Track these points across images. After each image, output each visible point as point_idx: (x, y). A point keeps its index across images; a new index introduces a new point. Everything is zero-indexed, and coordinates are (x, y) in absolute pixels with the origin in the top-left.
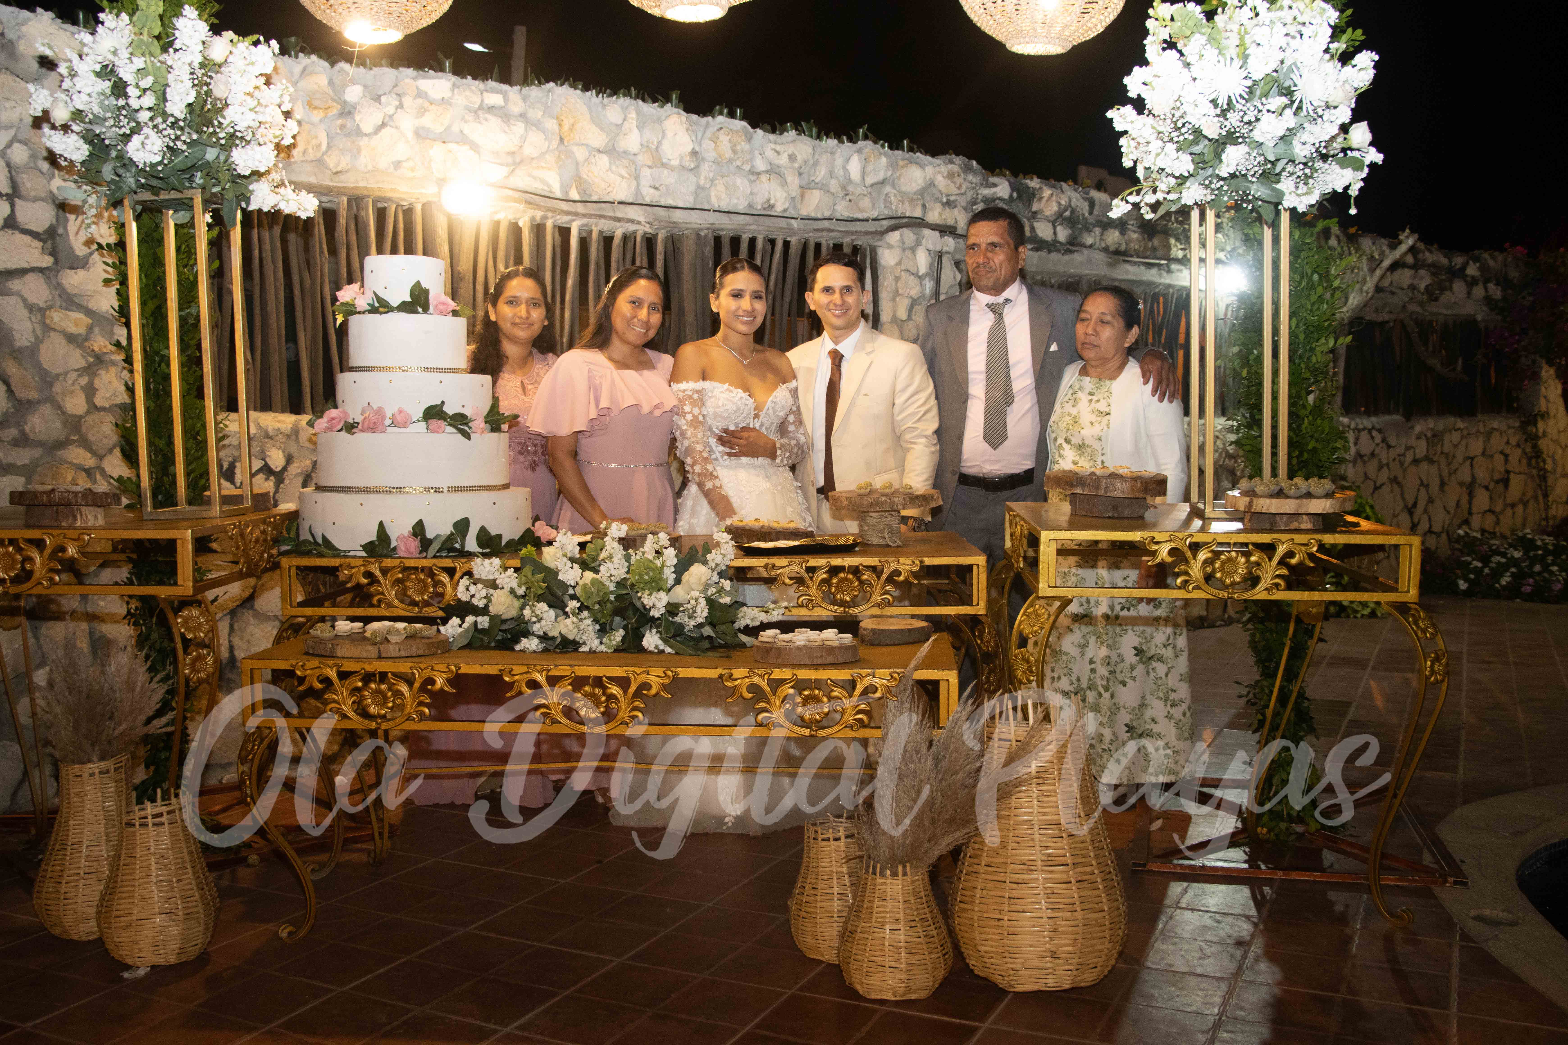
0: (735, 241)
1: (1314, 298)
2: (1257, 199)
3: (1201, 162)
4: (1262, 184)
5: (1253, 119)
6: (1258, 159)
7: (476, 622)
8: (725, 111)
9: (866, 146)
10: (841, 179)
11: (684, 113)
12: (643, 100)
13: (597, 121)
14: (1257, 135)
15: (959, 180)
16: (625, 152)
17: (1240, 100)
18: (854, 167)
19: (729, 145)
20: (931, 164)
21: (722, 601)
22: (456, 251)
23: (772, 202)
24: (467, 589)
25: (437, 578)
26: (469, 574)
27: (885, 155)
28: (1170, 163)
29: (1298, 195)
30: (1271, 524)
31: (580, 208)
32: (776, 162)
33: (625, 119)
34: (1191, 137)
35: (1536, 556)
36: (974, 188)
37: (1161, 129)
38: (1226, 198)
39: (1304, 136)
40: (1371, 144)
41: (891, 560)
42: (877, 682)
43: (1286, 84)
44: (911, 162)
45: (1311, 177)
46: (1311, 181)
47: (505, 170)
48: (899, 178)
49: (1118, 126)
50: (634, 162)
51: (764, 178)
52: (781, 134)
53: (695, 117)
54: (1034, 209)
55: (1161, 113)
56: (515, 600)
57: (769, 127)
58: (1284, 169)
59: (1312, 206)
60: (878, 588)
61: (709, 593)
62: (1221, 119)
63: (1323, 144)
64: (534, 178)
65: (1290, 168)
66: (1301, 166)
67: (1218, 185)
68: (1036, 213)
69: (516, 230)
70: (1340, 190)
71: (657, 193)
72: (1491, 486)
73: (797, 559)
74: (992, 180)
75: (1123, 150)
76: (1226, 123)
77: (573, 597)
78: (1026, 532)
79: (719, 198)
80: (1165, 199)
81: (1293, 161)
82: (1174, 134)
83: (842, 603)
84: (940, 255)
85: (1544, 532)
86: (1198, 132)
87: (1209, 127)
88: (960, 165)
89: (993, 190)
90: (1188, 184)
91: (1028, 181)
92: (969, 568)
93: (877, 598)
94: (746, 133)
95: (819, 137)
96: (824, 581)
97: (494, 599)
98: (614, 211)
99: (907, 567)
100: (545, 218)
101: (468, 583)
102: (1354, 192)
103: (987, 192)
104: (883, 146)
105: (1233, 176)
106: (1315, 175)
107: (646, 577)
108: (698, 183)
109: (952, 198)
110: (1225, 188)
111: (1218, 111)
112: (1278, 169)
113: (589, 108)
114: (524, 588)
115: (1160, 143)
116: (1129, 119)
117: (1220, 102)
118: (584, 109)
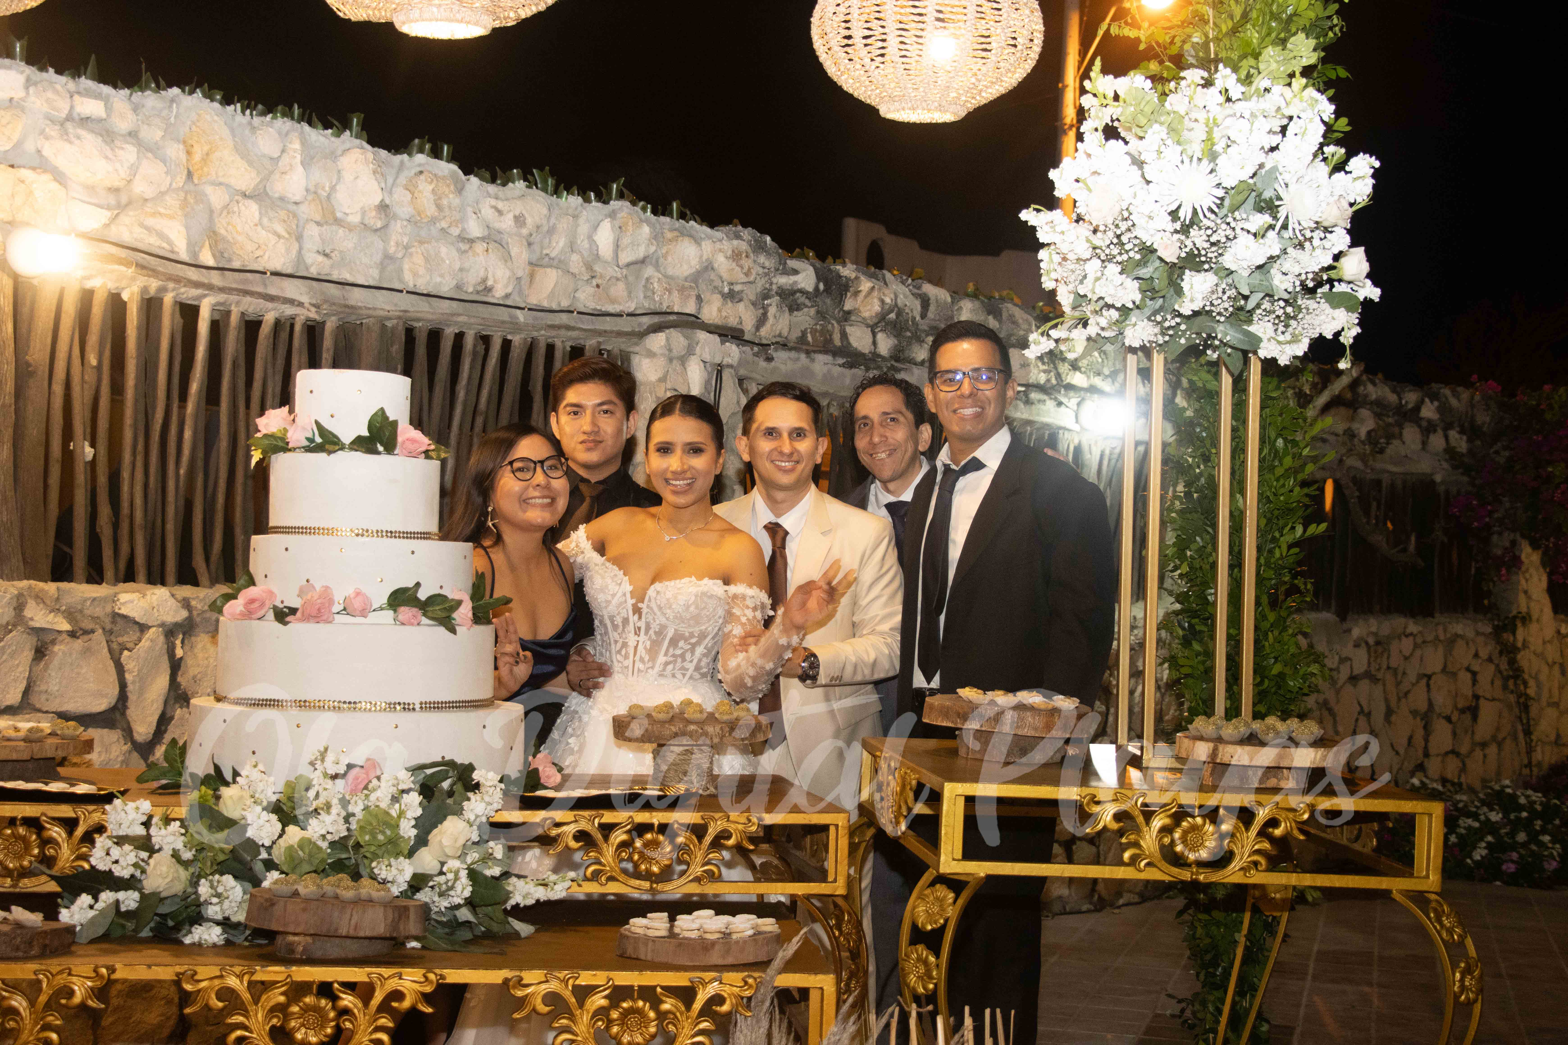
0: (435, 336)
1: (1279, 471)
2: (1225, 345)
3: (1149, 290)
4: (1231, 324)
5: (1223, 240)
6: (1228, 293)
7: (117, 902)
8: (428, 146)
9: (621, 209)
10: (586, 254)
11: (369, 147)
12: (310, 124)
13: (243, 152)
14: (1228, 261)
15: (747, 263)
16: (282, 199)
17: (1208, 214)
18: (605, 237)
19: (432, 197)
20: (709, 237)
21: (488, 873)
22: (23, 330)
23: (490, 283)
24: (108, 854)
25: (46, 834)
26: (100, 829)
27: (647, 222)
28: (1112, 292)
29: (1279, 343)
30: (1242, 780)
31: (215, 278)
32: (497, 225)
33: (283, 151)
34: (1138, 257)
35: (1518, 819)
36: (766, 274)
37: (1098, 243)
38: (1183, 341)
39: (1287, 264)
40: (1368, 276)
41: (717, 815)
42: (726, 991)
43: (1267, 195)
44: (682, 234)
45: (1294, 318)
46: (1293, 323)
47: (104, 216)
48: (665, 256)
49: (1042, 237)
50: (295, 215)
51: (480, 247)
52: (504, 184)
53: (383, 153)
54: (847, 307)
55: (1100, 223)
56: (181, 870)
57: (487, 175)
58: (1258, 306)
59: (1295, 357)
60: (699, 856)
61: (469, 860)
62: (1183, 237)
63: (1310, 276)
64: (148, 229)
65: (1266, 305)
66: (1282, 303)
67: (1173, 323)
68: (849, 313)
69: (117, 305)
70: (1329, 336)
71: (327, 262)
72: (1454, 718)
73: (586, 813)
74: (792, 263)
75: (1042, 265)
76: (1189, 243)
77: (270, 865)
78: (914, 783)
79: (415, 275)
80: (1098, 334)
81: (1272, 296)
82: (1115, 251)
83: (648, 876)
84: (719, 370)
85: (1527, 785)
86: (1148, 251)
87: (1166, 248)
88: (749, 242)
89: (793, 278)
90: (1134, 319)
91: (839, 267)
92: (825, 828)
93: (697, 870)
94: (456, 181)
95: (556, 192)
96: (624, 845)
97: (149, 869)
98: (265, 285)
99: (740, 827)
100: (163, 290)
101: (109, 843)
102: (1347, 339)
103: (783, 281)
104: (644, 209)
105: (1196, 314)
106: (1300, 316)
107: (381, 837)
108: (385, 250)
109: (737, 288)
110: (1183, 327)
111: (1178, 226)
112: (1251, 305)
113: (232, 130)
114: (193, 852)
115: (1096, 263)
116: (1058, 229)
117: (1181, 214)
118: (226, 132)
